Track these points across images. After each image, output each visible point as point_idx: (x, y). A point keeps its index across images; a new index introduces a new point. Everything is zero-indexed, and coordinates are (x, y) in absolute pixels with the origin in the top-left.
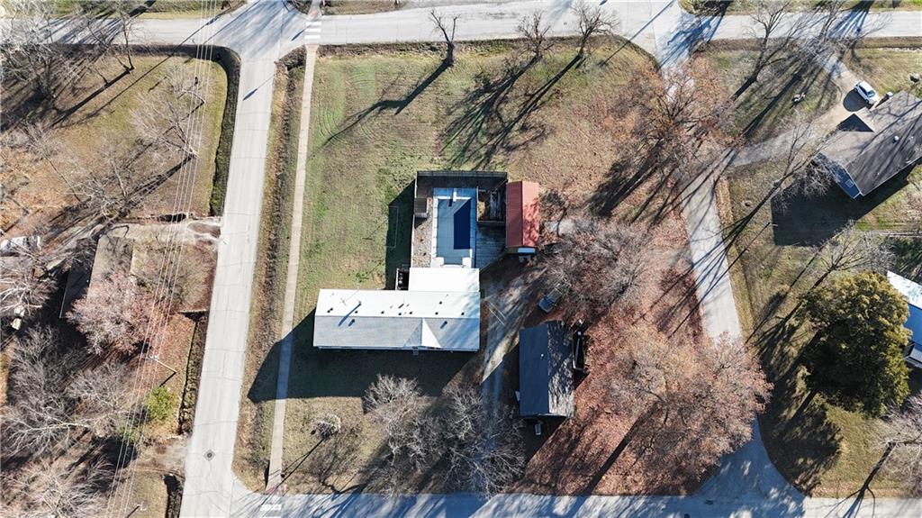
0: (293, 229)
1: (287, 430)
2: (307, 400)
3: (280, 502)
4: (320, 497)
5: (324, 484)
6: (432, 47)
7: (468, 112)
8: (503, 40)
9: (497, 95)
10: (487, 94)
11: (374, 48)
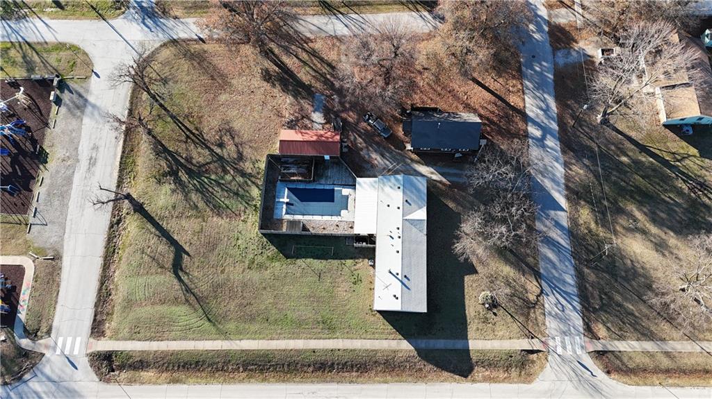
0: (305, 348)
1: (495, 337)
2: (469, 321)
3: (554, 338)
4: (546, 306)
5: (536, 304)
6: (116, 224)
7: (197, 190)
8: (121, 159)
9: (182, 165)
10: (180, 174)
11: (105, 278)
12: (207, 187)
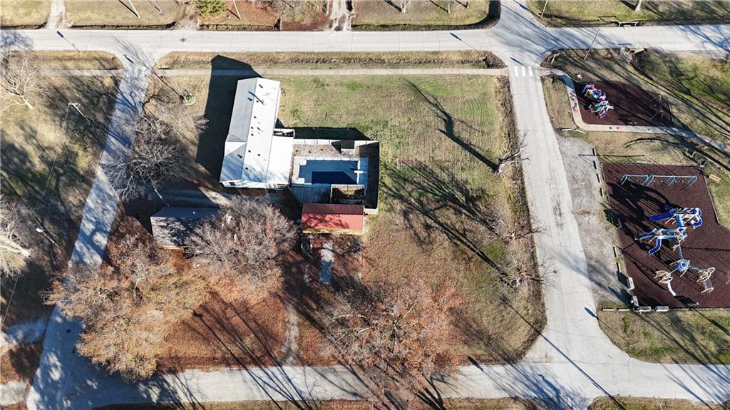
0: (337, 70)
1: (190, 77)
5: (151, 97)
6: (515, 157)
9: (464, 207)
10: (464, 199)
11: (510, 116)
12: (435, 186)
